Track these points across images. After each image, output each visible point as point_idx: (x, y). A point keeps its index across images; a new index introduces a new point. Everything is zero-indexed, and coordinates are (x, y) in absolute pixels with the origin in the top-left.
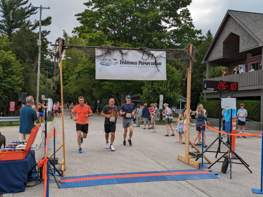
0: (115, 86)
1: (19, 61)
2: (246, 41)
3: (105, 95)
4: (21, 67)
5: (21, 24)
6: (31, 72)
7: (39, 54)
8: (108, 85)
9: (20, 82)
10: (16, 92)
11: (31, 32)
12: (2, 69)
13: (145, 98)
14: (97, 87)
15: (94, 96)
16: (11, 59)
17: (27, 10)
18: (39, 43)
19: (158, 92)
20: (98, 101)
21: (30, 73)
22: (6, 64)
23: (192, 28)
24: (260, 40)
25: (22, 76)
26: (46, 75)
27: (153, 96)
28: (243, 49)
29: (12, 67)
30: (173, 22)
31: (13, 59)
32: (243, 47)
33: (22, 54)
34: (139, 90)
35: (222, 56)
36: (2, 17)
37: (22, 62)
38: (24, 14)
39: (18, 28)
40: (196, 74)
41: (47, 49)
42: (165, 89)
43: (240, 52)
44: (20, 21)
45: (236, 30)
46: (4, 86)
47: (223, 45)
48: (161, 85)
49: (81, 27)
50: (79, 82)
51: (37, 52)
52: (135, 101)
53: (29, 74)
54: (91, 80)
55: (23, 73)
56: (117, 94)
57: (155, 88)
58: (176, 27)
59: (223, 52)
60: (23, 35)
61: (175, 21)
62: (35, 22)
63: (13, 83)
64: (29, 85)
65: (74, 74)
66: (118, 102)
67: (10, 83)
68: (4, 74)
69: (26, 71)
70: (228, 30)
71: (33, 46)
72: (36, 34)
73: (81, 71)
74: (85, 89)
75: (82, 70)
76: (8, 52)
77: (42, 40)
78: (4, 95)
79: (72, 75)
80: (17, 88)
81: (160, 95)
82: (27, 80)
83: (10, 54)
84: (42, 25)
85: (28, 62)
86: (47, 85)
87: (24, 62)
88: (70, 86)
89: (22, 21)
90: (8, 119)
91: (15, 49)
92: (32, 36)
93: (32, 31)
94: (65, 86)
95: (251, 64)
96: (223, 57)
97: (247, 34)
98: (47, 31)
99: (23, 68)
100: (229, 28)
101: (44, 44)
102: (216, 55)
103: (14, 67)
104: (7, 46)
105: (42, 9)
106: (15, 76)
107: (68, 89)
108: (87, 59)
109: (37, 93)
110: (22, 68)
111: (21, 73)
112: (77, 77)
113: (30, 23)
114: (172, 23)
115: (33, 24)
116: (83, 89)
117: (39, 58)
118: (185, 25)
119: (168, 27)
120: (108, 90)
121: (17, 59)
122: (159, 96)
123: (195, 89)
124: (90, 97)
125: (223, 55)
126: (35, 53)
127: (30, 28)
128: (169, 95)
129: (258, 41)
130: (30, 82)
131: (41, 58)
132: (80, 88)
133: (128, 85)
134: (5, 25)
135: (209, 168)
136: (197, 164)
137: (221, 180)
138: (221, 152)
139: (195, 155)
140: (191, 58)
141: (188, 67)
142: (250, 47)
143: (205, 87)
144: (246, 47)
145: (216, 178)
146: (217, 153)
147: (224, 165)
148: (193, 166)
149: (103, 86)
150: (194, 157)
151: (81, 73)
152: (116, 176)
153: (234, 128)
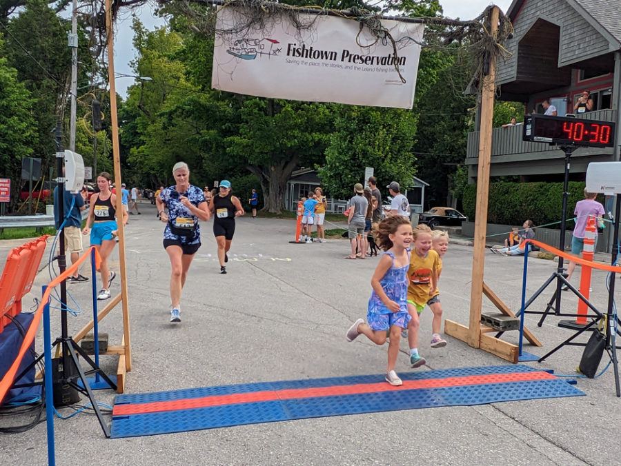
0: (256, 148)
1: (24, 84)
2: (577, 38)
3: (232, 170)
4: (30, 97)
6: (55, 110)
7: (73, 66)
8: (239, 145)
9: (28, 134)
10: (18, 157)
11: (53, 15)
13: (329, 175)
14: (213, 150)
15: (206, 170)
16: (5, 77)
18: (73, 41)
19: (363, 161)
20: (215, 182)
21: (55, 113)
23: (438, 13)
24: (613, 36)
25: (33, 121)
27: (351, 171)
28: (567, 59)
29: (8, 97)
31: (9, 78)
32: (569, 55)
33: (32, 67)
35: (515, 75)
37: (32, 85)
39: (22, 7)
40: (443, 123)
42: (380, 153)
43: (559, 66)
45: (550, 12)
47: (519, 50)
50: (170, 138)
51: (70, 63)
52: (301, 184)
53: (51, 117)
54: (198, 133)
55: (36, 113)
56: (261, 167)
57: (358, 151)
59: (518, 66)
60: (35, 22)
63: (11, 137)
64: (51, 142)
65: (158, 116)
66: (262, 186)
67: (3, 137)
69: (40, 109)
70: (533, 11)
71: (58, 49)
72: (65, 21)
73: (175, 111)
74: (185, 153)
75: (178, 107)
77: (80, 34)
79: (153, 122)
80: (21, 149)
81: (367, 169)
82: (44, 130)
85: (48, 87)
87: (39, 88)
91: (16, 56)
92: (55, 25)
93: (57, 15)
94: (139, 149)
96: (517, 77)
97: (580, 23)
99: (36, 100)
100: (535, 6)
103: (12, 96)
106: (16, 118)
107: (145, 155)
108: (189, 84)
110: (32, 100)
111: (30, 113)
112: (166, 124)
117: (74, 78)
119: (382, 8)
120: (241, 157)
121: (20, 79)
122: (364, 170)
123: (439, 156)
125: (518, 72)
126: (63, 65)
127: (52, 6)
128: (387, 169)
129: (608, 37)
131: (78, 80)
132: (173, 153)
133: (289, 145)
135: (540, 361)
136: (508, 351)
137: (595, 403)
138: (561, 312)
139: (497, 324)
140: (497, 47)
141: (487, 73)
142: (585, 54)
143: (529, 133)
144: (577, 53)
145: (577, 394)
146: (545, 314)
147: (590, 355)
148: (492, 353)
149: (228, 147)
150: (495, 330)
151: (174, 116)
152: (284, 392)
153: (589, 248)
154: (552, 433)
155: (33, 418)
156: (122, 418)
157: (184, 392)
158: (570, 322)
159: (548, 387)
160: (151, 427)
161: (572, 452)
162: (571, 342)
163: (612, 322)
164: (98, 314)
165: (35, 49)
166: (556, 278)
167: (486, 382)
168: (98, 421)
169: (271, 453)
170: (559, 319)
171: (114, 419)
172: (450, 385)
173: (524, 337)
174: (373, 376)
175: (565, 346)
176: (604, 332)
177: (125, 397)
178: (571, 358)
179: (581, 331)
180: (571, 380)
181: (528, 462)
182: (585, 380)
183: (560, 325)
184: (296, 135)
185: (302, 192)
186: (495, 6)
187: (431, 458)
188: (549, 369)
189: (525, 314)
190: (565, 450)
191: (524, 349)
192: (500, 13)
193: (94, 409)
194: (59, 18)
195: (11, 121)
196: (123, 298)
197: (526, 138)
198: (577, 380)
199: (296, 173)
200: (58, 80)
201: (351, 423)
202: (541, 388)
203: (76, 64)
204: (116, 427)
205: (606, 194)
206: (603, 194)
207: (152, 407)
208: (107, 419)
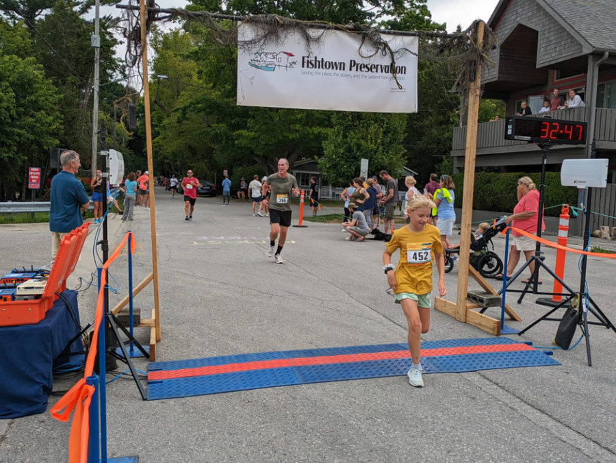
0: (262, 140)
1: (51, 81)
2: (553, 42)
3: (239, 160)
4: (56, 93)
6: (78, 105)
7: (95, 65)
8: (246, 137)
9: (54, 127)
10: (45, 147)
11: (77, 17)
12: (14, 97)
13: (328, 166)
14: (224, 142)
15: (216, 160)
16: (34, 74)
18: (96, 41)
19: (358, 154)
20: (224, 171)
21: (78, 107)
22: (23, 87)
23: (426, 17)
24: (586, 39)
25: (59, 115)
26: (112, 116)
27: (346, 161)
28: (545, 61)
29: (36, 92)
30: (386, 5)
31: (37, 76)
32: (546, 57)
33: (58, 65)
34: (314, 149)
35: (497, 76)
37: (58, 82)
39: (49, 10)
41: (113, 56)
42: (372, 145)
43: (537, 67)
45: (529, 18)
46: (19, 135)
47: (500, 52)
48: (363, 139)
49: (188, 7)
50: (183, 130)
51: (92, 62)
52: (302, 173)
53: (75, 110)
54: (209, 126)
55: (62, 107)
56: (265, 157)
57: (352, 144)
58: (392, 14)
59: (500, 66)
60: (60, 23)
61: (391, 3)
63: (38, 129)
64: (75, 133)
65: (174, 111)
67: (31, 128)
68: (17, 107)
69: (66, 104)
70: (513, 17)
71: (81, 49)
72: (87, 23)
73: (189, 107)
74: (196, 144)
75: (192, 103)
76: (25, 60)
77: (102, 35)
78: (19, 154)
79: (168, 116)
80: (48, 140)
81: (362, 160)
82: (69, 122)
83: (30, 64)
84: (103, 4)
85: (72, 83)
86: (115, 135)
87: (64, 84)
88: (165, 138)
90: (29, 206)
91: (43, 55)
92: (79, 27)
93: (81, 17)
94: (155, 140)
96: (499, 77)
97: (557, 28)
98: (113, 18)
99: (62, 96)
100: (515, 13)
101: (107, 45)
103: (40, 92)
104: (23, 47)
106: (43, 112)
107: (160, 145)
108: (201, 81)
109: (93, 152)
110: (58, 96)
111: (56, 107)
112: (181, 119)
115: (82, 1)
116: (193, 146)
117: (97, 75)
118: (411, 12)
119: (376, 14)
120: (248, 148)
121: (47, 76)
122: (360, 161)
124: (208, 164)
125: (499, 73)
126: (87, 63)
127: (77, 9)
128: (380, 160)
129: (582, 42)
130: (78, 128)
131: (100, 77)
132: (186, 144)
134: (20, 2)
135: (520, 334)
136: (492, 325)
137: (569, 371)
138: (539, 291)
139: (482, 301)
140: (482, 58)
141: (473, 79)
142: (561, 56)
143: (510, 132)
144: (553, 55)
145: (553, 364)
146: (524, 292)
147: (565, 329)
148: (477, 327)
149: (236, 139)
150: (480, 307)
151: (188, 111)
152: (296, 359)
153: (563, 234)
154: (532, 397)
156: (156, 382)
157: (209, 359)
158: (546, 299)
159: (527, 358)
160: (182, 390)
161: (549, 413)
162: (548, 317)
163: (584, 300)
164: (133, 291)
165: (61, 49)
167: (472, 352)
168: (136, 385)
169: (288, 412)
170: (537, 297)
171: (149, 383)
172: (440, 355)
173: (505, 314)
174: (373, 346)
175: (542, 321)
176: (577, 309)
177: (158, 364)
178: (550, 330)
179: (556, 308)
180: (548, 351)
181: (511, 422)
182: (560, 351)
183: (537, 302)
184: (297, 128)
185: (303, 180)
186: (481, 21)
187: (426, 417)
188: (528, 341)
189: (506, 293)
190: (542, 412)
191: (506, 324)
193: (133, 375)
194: (83, 20)
195: (40, 114)
196: (154, 277)
197: (507, 137)
198: (553, 351)
199: (298, 163)
200: (81, 76)
201: (356, 387)
202: (521, 358)
203: (98, 63)
204: (151, 389)
205: (578, 187)
206: (576, 187)
207: (181, 373)
208: (143, 383)
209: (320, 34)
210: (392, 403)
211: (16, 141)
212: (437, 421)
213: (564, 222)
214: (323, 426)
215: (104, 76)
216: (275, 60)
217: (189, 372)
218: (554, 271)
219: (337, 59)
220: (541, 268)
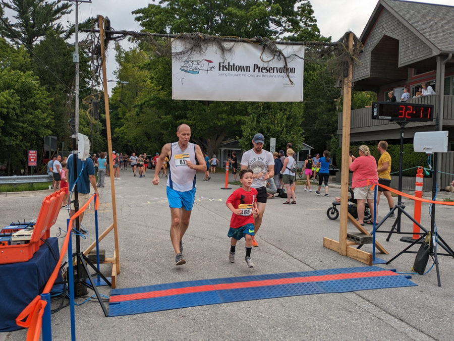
1: (45, 88)
2: (411, 48)
4: (49, 97)
5: (46, 29)
6: (65, 105)
7: (76, 75)
9: (48, 121)
10: (42, 136)
11: (63, 42)
12: (19, 100)
13: (246, 144)
16: (32, 83)
17: (56, 7)
18: (76, 58)
19: (269, 134)
21: (65, 107)
22: (25, 92)
23: (317, 33)
24: (434, 45)
25: (51, 112)
28: (404, 62)
29: (34, 96)
30: (287, 25)
31: (35, 85)
32: (405, 59)
33: (49, 76)
34: (236, 132)
35: (369, 74)
36: (17, 18)
37: (49, 89)
38: (51, 13)
39: (42, 37)
41: (89, 69)
42: (279, 128)
43: (399, 66)
44: (45, 25)
45: (392, 31)
46: (22, 127)
47: (372, 56)
48: (272, 123)
49: (142, 31)
50: (140, 121)
51: (74, 73)
53: (62, 109)
54: (159, 117)
55: (52, 107)
56: (201, 139)
58: (291, 32)
59: (372, 67)
60: (51, 46)
61: (290, 24)
62: (69, 26)
63: (36, 123)
64: (62, 125)
65: (133, 107)
67: (31, 123)
68: (21, 108)
69: (57, 103)
70: (380, 31)
71: (66, 64)
72: (70, 45)
73: (144, 104)
74: (150, 131)
75: (146, 101)
76: (26, 73)
77: (81, 54)
78: (24, 142)
79: (130, 111)
80: (43, 131)
81: (272, 139)
82: (58, 117)
83: (29, 76)
84: (81, 32)
85: (60, 89)
87: (54, 90)
89: (48, 25)
90: (26, 178)
91: (39, 69)
92: (64, 48)
93: (65, 41)
94: (121, 129)
95: (414, 87)
96: (371, 75)
97: (412, 37)
99: (53, 99)
100: (381, 27)
101: (85, 62)
102: (359, 72)
103: (37, 96)
104: (25, 64)
105: (79, 3)
106: (40, 111)
108: (152, 85)
110: (50, 99)
111: (49, 107)
112: (139, 112)
113: (62, 28)
114: (285, 26)
115: (66, 30)
116: (148, 132)
117: (77, 83)
118: (305, 30)
119: (280, 32)
121: (42, 85)
122: (269, 139)
123: (319, 129)
125: (371, 72)
126: (70, 75)
127: (62, 35)
128: (284, 139)
129: (431, 46)
130: (64, 121)
131: (80, 84)
132: (143, 131)
133: (219, 124)
134: (22, 32)
135: (387, 264)
136: (366, 257)
137: (423, 291)
138: (401, 231)
139: (358, 239)
140: (352, 59)
141: (346, 76)
143: (375, 114)
144: (411, 58)
145: (412, 285)
146: (391, 233)
147: (420, 259)
148: (355, 259)
150: (357, 244)
151: (144, 107)
152: (219, 285)
153: (419, 188)
155: (58, 305)
156: (116, 304)
157: (155, 286)
158: (408, 238)
159: (392, 281)
160: (134, 309)
161: (407, 322)
162: (408, 250)
163: (434, 237)
164: (99, 237)
165: (51, 64)
166: (397, 209)
167: (351, 278)
168: (100, 306)
169: (211, 324)
170: (401, 236)
171: (110, 304)
172: (327, 280)
173: (376, 248)
174: (276, 274)
175: (403, 253)
176: (429, 244)
177: (117, 290)
178: (408, 262)
179: (413, 244)
180: (407, 275)
181: (378, 328)
182: (417, 275)
183: (401, 240)
184: (224, 117)
185: (229, 155)
186: (350, 32)
187: (314, 326)
188: (393, 269)
189: (377, 234)
191: (376, 256)
192: (354, 36)
193: (98, 299)
194: (67, 43)
195: (38, 112)
196: (115, 227)
197: (374, 117)
198: (412, 276)
199: (225, 143)
200: (66, 84)
201: (263, 305)
202: (387, 281)
203: (78, 74)
204: (112, 309)
205: (427, 153)
206: (425, 153)
207: (134, 296)
208: (106, 305)
209: (231, 45)
210: (289, 316)
211: (20, 132)
212: (322, 328)
213: (419, 180)
214: (237, 334)
215: (83, 84)
216: (199, 66)
217: (140, 296)
218: (413, 217)
219: (244, 64)
220: (403, 215)
